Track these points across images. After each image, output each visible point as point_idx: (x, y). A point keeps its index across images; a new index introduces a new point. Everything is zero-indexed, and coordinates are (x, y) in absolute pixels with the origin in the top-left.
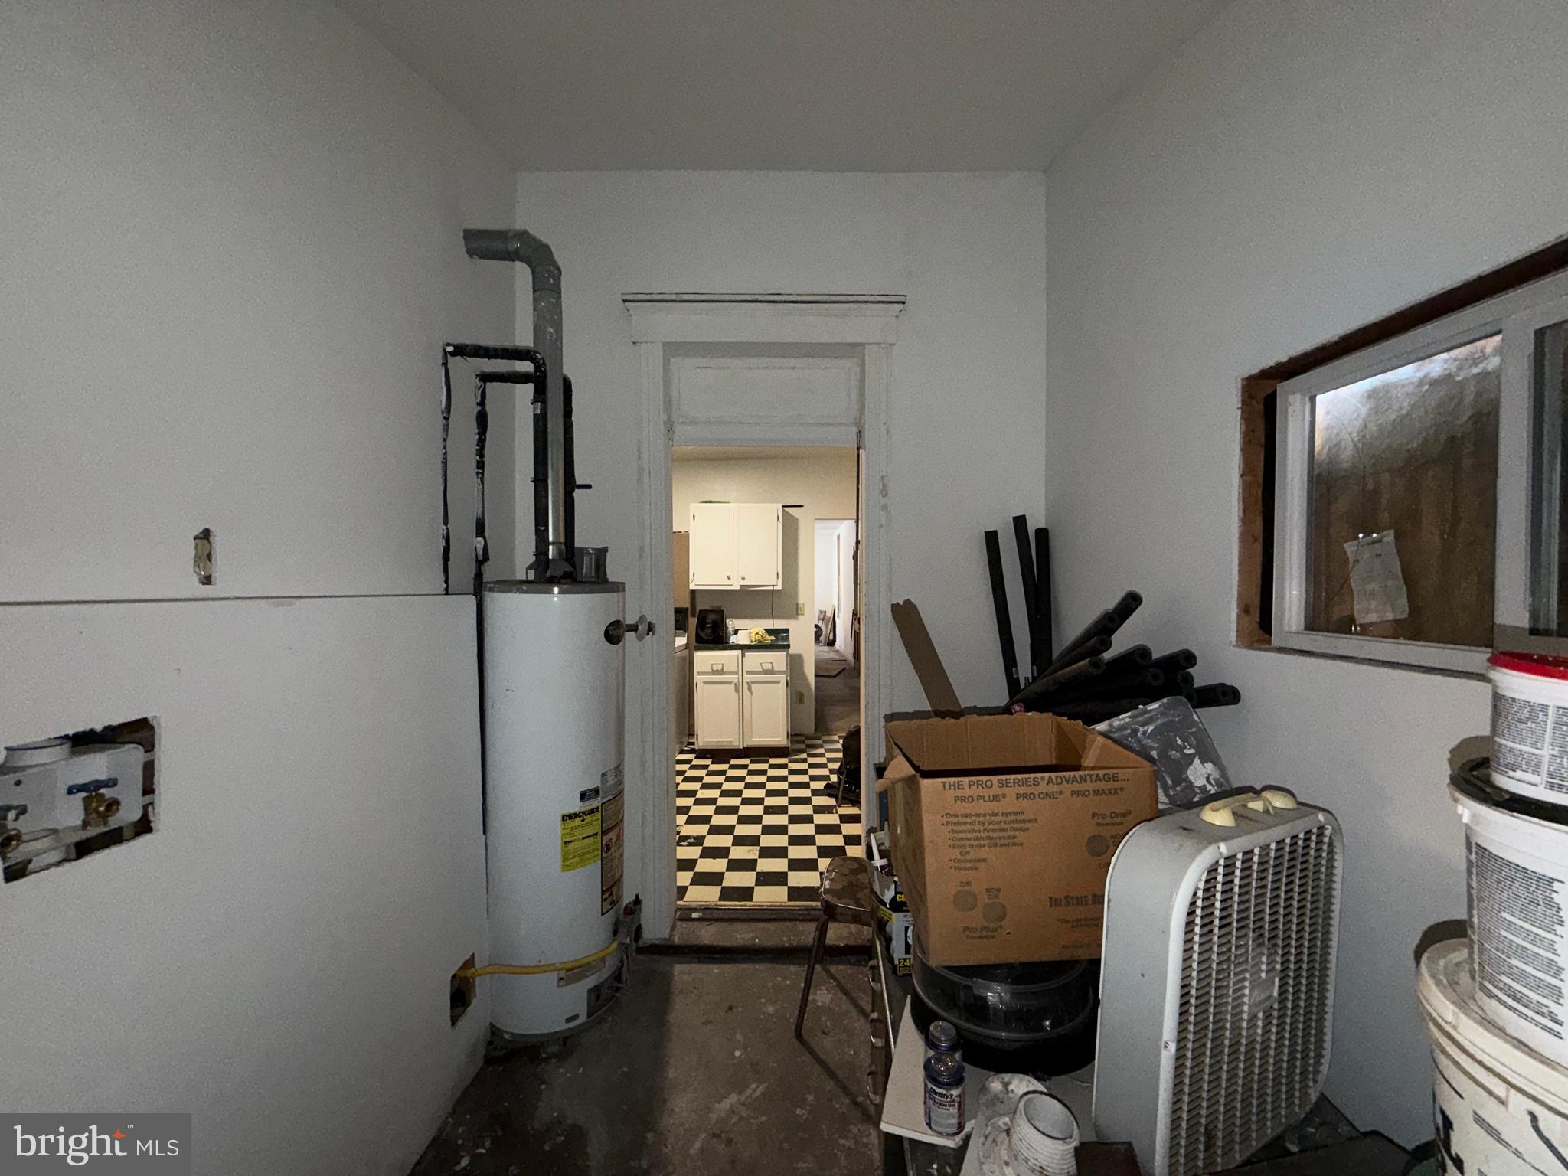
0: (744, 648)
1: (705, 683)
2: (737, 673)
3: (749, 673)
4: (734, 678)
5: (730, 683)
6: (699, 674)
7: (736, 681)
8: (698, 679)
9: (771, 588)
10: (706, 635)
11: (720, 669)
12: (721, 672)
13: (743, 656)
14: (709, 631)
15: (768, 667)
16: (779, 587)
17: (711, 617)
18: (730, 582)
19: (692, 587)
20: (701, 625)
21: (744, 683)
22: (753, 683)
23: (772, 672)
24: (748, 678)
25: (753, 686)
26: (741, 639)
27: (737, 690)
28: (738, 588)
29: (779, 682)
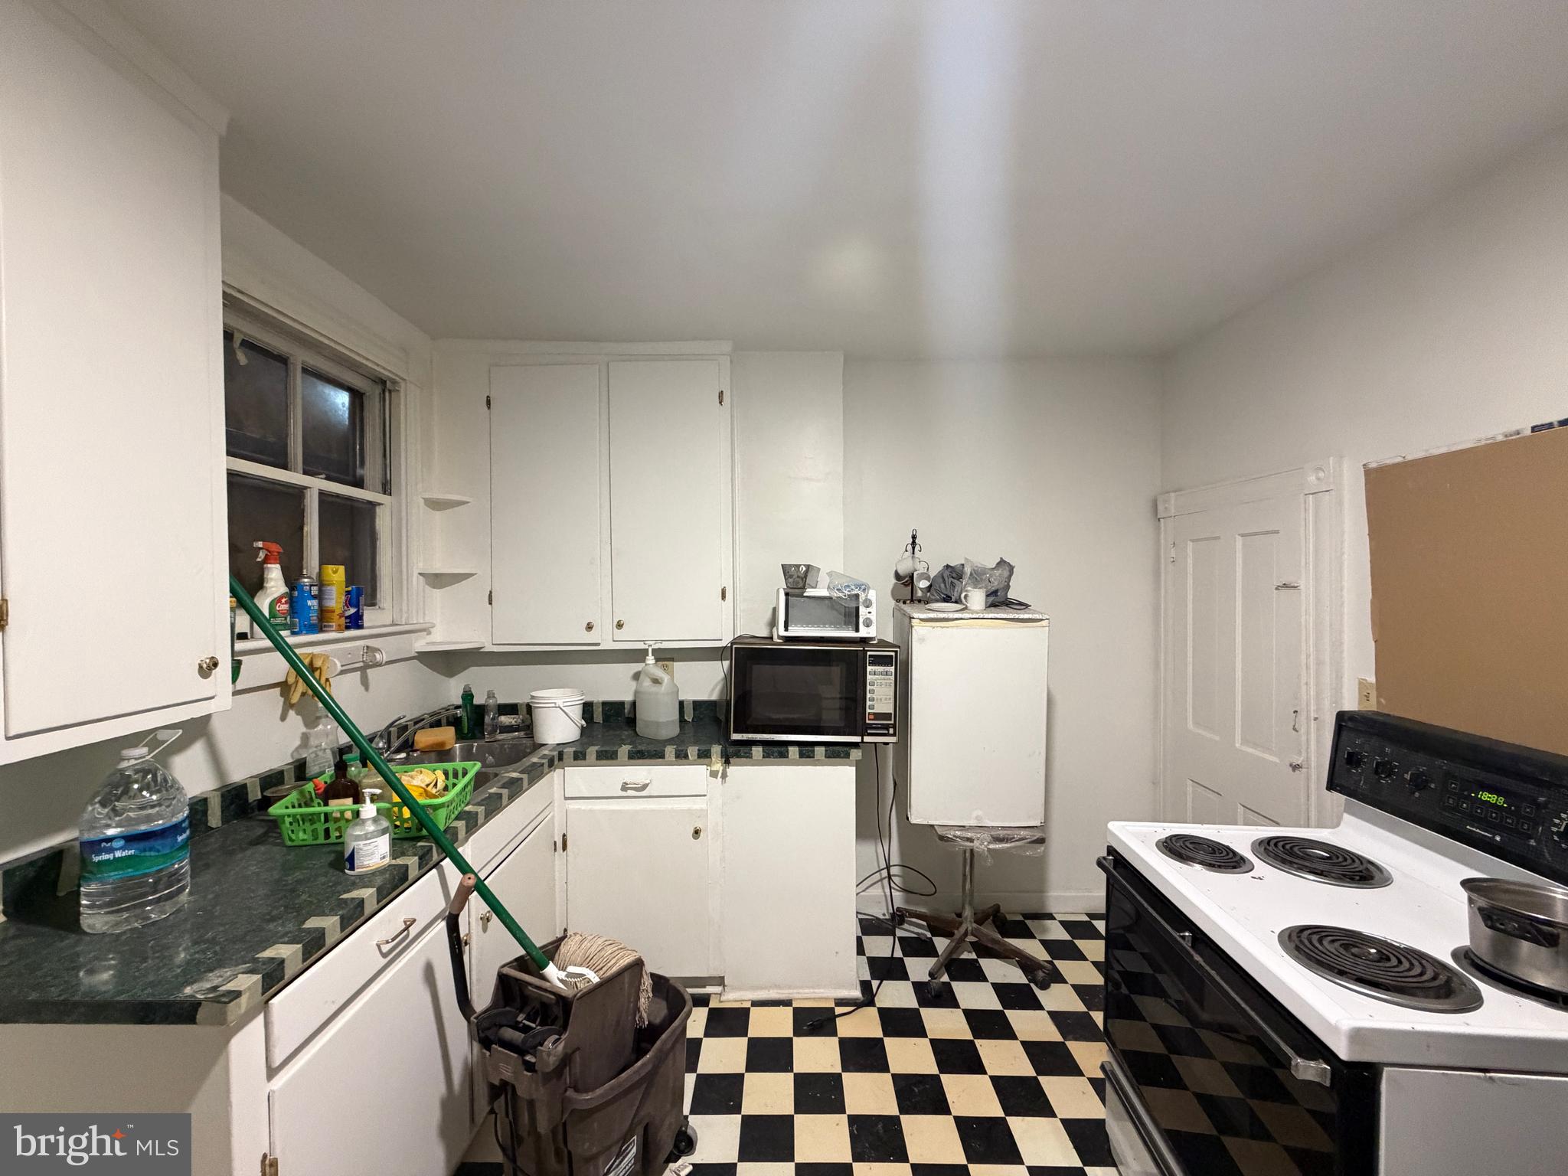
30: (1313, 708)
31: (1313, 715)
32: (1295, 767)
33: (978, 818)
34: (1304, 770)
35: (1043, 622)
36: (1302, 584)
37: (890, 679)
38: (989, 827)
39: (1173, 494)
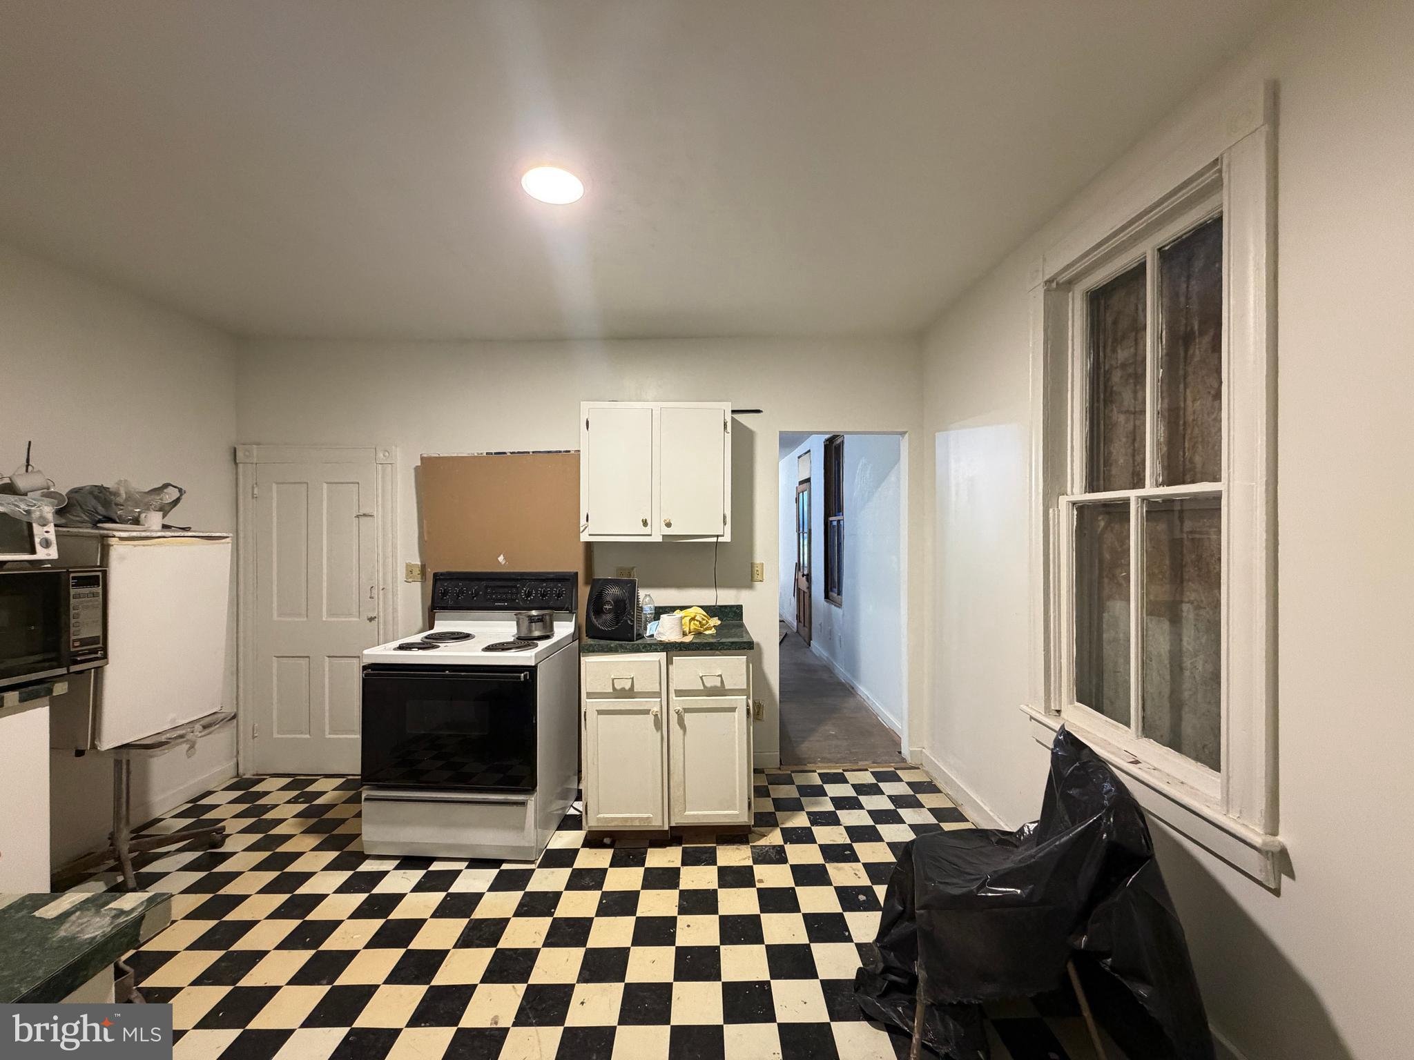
0: (672, 649)
1: (600, 712)
2: (658, 695)
3: (680, 693)
4: (654, 705)
5: (646, 712)
6: (590, 695)
7: (656, 709)
8: (588, 705)
9: (714, 540)
10: (604, 624)
11: (628, 687)
12: (630, 693)
13: (669, 662)
14: (609, 617)
15: (713, 682)
16: (727, 538)
17: (613, 591)
18: (647, 530)
19: (585, 537)
20: (596, 604)
21: (672, 713)
22: (687, 710)
23: (720, 691)
24: (677, 703)
25: (687, 717)
26: (666, 629)
27: (658, 724)
28: (660, 539)
29: (733, 710)
30: (381, 583)
31: (381, 587)
32: (371, 619)
33: (174, 720)
34: (377, 619)
35: (228, 539)
36: (375, 514)
37: (97, 601)
38: (183, 725)
39: (255, 446)
